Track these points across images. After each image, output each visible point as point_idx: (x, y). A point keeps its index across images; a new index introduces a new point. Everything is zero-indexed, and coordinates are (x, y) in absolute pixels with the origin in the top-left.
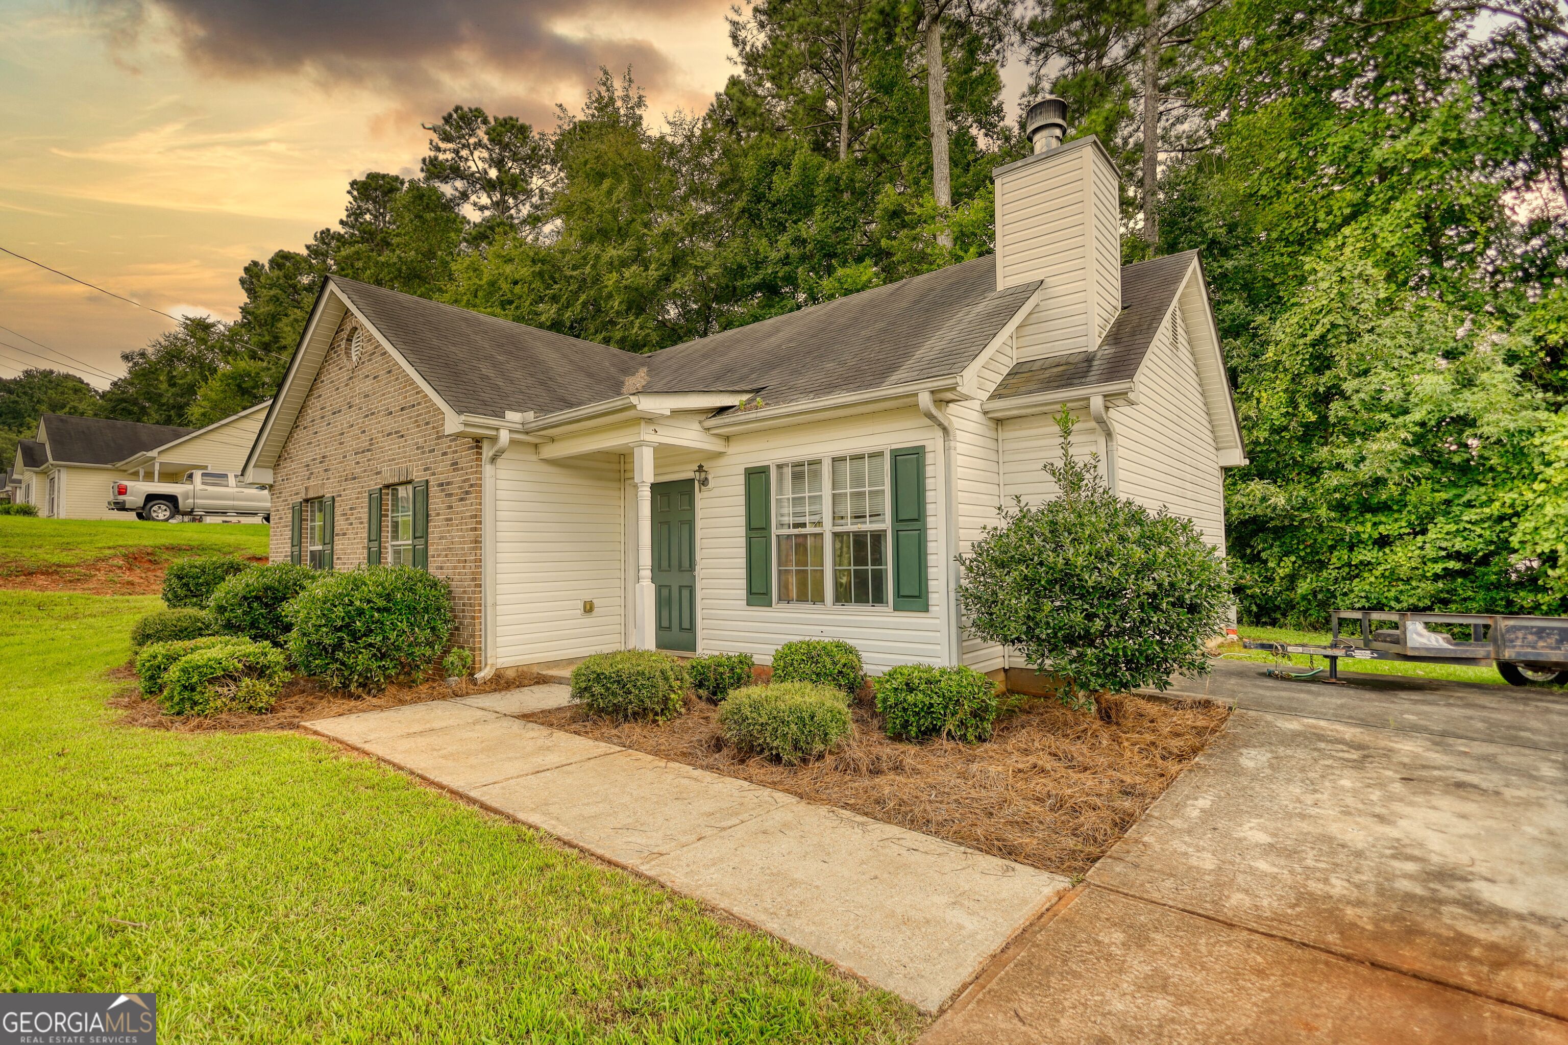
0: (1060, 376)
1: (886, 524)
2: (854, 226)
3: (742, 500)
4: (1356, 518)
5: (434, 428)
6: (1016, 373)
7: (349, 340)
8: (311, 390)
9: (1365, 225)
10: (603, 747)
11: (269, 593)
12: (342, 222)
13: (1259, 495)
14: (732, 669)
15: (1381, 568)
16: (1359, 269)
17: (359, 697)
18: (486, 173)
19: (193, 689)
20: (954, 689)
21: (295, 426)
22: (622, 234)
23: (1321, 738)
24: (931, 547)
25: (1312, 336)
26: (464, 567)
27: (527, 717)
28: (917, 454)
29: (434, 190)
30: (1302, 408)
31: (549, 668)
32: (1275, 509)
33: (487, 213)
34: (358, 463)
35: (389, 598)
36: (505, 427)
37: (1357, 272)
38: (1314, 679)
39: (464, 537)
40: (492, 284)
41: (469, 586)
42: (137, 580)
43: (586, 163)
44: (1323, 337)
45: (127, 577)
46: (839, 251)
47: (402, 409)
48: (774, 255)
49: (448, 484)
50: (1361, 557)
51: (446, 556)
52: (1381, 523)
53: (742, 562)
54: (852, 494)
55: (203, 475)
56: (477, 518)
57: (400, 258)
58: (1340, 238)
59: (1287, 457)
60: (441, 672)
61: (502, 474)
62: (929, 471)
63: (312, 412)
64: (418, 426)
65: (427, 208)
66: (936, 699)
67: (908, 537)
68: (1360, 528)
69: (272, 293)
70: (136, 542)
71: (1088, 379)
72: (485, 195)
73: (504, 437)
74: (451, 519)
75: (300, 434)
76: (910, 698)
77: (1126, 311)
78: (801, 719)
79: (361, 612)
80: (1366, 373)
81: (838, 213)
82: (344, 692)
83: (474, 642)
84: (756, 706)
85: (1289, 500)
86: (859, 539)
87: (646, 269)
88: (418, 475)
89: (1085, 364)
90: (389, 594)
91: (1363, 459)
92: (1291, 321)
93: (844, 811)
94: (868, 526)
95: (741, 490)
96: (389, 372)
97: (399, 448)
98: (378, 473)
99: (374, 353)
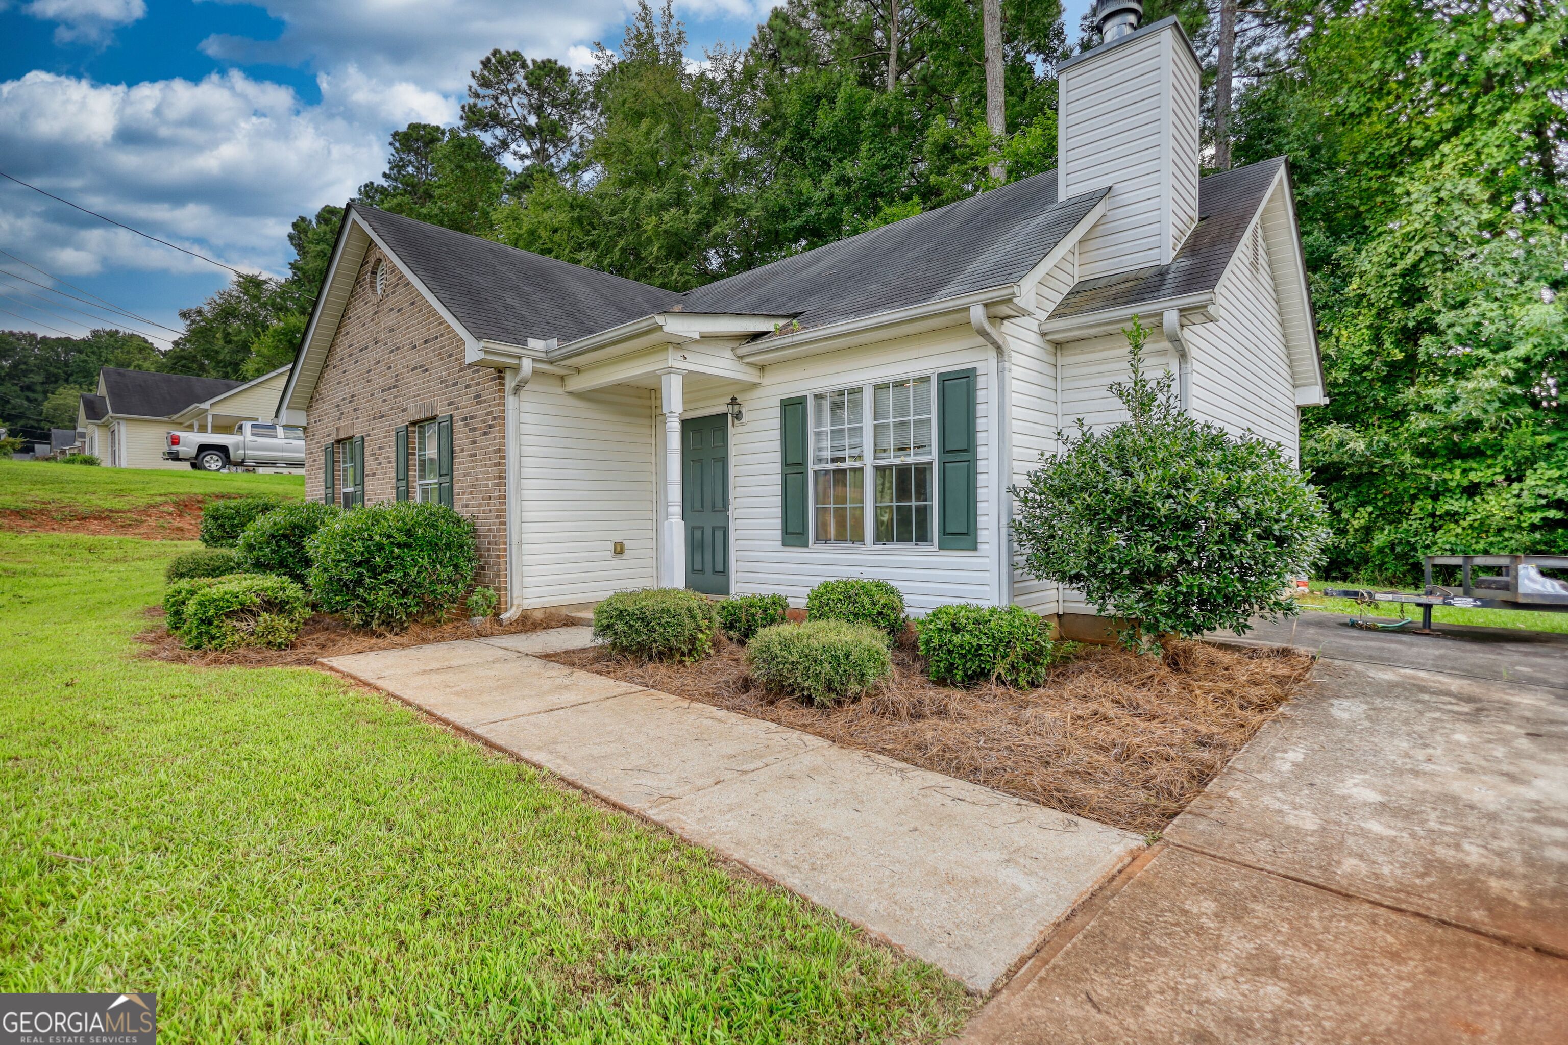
0: (1129, 292)
1: (932, 456)
2: (901, 163)
3: (777, 434)
4: (1442, 464)
5: (457, 359)
6: (1078, 292)
7: (374, 273)
8: (339, 327)
9: (1467, 140)
10: (624, 686)
11: (297, 532)
12: (385, 175)
13: (1336, 441)
14: (765, 611)
15: (1469, 519)
16: (1460, 188)
17: (380, 635)
18: (525, 119)
19: (210, 623)
20: (1005, 629)
21: (326, 366)
22: (661, 175)
23: (1423, 689)
24: (981, 479)
25: (1401, 266)
26: (489, 505)
27: (548, 657)
28: (968, 377)
29: (474, 139)
30: (1387, 345)
31: (578, 610)
32: (1352, 455)
33: (528, 162)
34: (385, 401)
35: (409, 533)
36: (527, 356)
37: (1457, 192)
38: (1404, 630)
39: (488, 473)
40: (532, 232)
41: (494, 524)
42: (187, 526)
43: (624, 102)
44: (1415, 266)
45: (177, 523)
46: (886, 190)
47: (426, 342)
48: (818, 196)
49: (472, 418)
50: (1447, 507)
51: (471, 493)
52: (1471, 469)
53: (778, 501)
54: (895, 424)
55: (253, 426)
56: (501, 452)
57: (441, 209)
58: (1438, 156)
59: (1368, 400)
60: (466, 612)
61: (526, 407)
62: (981, 395)
63: (341, 351)
64: (442, 359)
65: (468, 158)
66: (985, 640)
67: (957, 470)
68: (1447, 475)
69: (319, 248)
70: (187, 490)
71: (1161, 293)
72: (525, 143)
73: (527, 365)
74: (475, 455)
75: (330, 374)
76: (957, 639)
77: (1204, 223)
78: (836, 658)
79: (380, 548)
80: (1463, 304)
81: (885, 149)
82: (364, 628)
83: (499, 582)
84: (786, 644)
85: (1369, 446)
86: (903, 472)
87: (687, 212)
88: (442, 411)
89: (1158, 278)
90: (409, 530)
91: (1456, 399)
92: (1379, 250)
93: (881, 757)
94: (912, 459)
95: (777, 423)
96: (413, 304)
97: (424, 383)
98: (405, 410)
99: (398, 285)
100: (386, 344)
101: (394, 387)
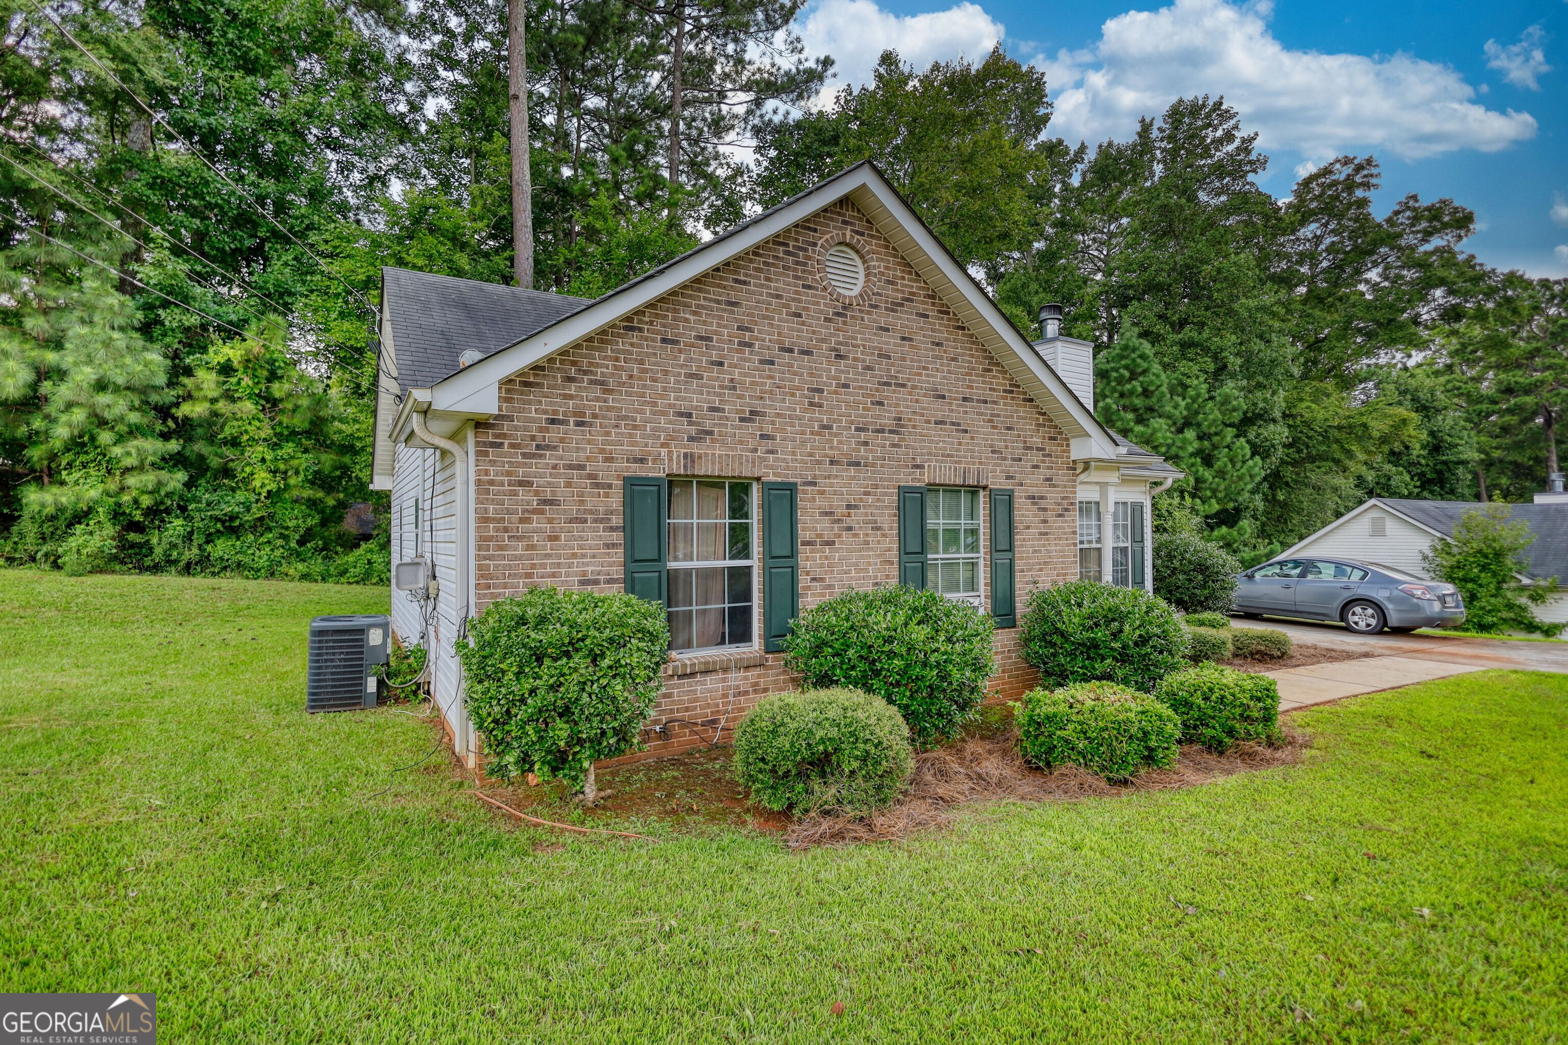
1: (1128, 543)
24: (1146, 556)
34: (866, 444)
49: (1042, 498)
62: (1145, 516)
64: (994, 427)
67: (1137, 551)
74: (1046, 534)
88: (997, 482)
94: (1121, 544)
96: (938, 344)
97: (960, 444)
98: (917, 467)
99: (902, 305)
100: (868, 368)
101: (891, 432)
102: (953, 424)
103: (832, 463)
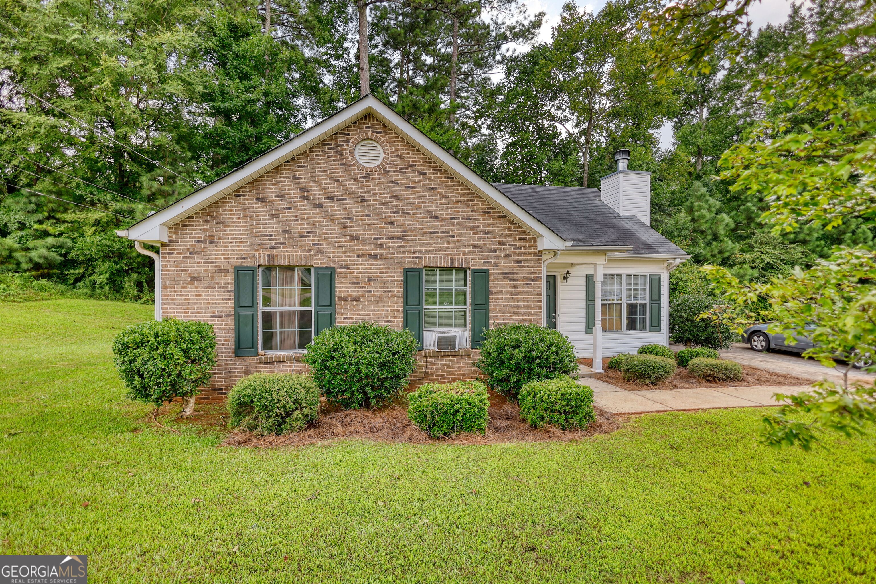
1: (647, 302)
3: (584, 288)
24: (662, 309)
28: (658, 277)
34: (381, 246)
47: (453, 218)
49: (513, 274)
51: (511, 316)
53: (584, 315)
54: (634, 289)
62: (662, 283)
67: (655, 306)
86: (634, 306)
88: (475, 265)
95: (584, 283)
96: (433, 189)
97: (449, 244)
98: (417, 257)
99: (407, 169)
100: (383, 205)
101: (398, 239)
102: (444, 233)
103: (358, 257)
